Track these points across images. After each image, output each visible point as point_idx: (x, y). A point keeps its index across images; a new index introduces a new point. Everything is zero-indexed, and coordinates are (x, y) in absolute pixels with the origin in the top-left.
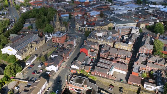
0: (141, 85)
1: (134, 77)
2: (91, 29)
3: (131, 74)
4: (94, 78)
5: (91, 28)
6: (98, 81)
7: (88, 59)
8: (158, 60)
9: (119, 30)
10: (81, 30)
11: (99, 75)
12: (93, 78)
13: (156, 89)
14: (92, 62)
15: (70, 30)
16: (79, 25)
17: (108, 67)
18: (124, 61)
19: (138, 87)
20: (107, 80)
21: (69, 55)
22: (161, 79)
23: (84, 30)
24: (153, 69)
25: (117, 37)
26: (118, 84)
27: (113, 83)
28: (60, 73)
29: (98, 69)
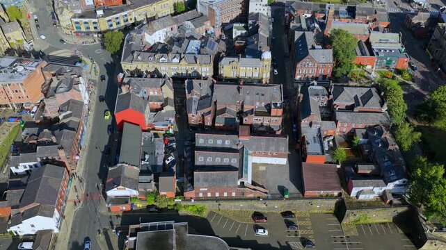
0: (343, 191)
1: (316, 168)
2: (118, 21)
3: (303, 163)
4: (198, 210)
5: (117, 18)
6: (212, 214)
7: (153, 145)
8: (359, 97)
9: (211, 9)
10: (83, 29)
11: (213, 194)
12: (196, 209)
13: (385, 191)
14: (169, 150)
15: (43, 37)
16: (71, 15)
17: (234, 162)
18: (266, 121)
19: (336, 197)
20: (241, 204)
21: (79, 144)
22: (390, 159)
23: (95, 28)
24: (354, 129)
25: (209, 32)
26: (278, 206)
27: (260, 206)
28: (73, 232)
29: (206, 180)
